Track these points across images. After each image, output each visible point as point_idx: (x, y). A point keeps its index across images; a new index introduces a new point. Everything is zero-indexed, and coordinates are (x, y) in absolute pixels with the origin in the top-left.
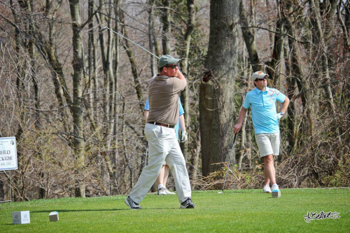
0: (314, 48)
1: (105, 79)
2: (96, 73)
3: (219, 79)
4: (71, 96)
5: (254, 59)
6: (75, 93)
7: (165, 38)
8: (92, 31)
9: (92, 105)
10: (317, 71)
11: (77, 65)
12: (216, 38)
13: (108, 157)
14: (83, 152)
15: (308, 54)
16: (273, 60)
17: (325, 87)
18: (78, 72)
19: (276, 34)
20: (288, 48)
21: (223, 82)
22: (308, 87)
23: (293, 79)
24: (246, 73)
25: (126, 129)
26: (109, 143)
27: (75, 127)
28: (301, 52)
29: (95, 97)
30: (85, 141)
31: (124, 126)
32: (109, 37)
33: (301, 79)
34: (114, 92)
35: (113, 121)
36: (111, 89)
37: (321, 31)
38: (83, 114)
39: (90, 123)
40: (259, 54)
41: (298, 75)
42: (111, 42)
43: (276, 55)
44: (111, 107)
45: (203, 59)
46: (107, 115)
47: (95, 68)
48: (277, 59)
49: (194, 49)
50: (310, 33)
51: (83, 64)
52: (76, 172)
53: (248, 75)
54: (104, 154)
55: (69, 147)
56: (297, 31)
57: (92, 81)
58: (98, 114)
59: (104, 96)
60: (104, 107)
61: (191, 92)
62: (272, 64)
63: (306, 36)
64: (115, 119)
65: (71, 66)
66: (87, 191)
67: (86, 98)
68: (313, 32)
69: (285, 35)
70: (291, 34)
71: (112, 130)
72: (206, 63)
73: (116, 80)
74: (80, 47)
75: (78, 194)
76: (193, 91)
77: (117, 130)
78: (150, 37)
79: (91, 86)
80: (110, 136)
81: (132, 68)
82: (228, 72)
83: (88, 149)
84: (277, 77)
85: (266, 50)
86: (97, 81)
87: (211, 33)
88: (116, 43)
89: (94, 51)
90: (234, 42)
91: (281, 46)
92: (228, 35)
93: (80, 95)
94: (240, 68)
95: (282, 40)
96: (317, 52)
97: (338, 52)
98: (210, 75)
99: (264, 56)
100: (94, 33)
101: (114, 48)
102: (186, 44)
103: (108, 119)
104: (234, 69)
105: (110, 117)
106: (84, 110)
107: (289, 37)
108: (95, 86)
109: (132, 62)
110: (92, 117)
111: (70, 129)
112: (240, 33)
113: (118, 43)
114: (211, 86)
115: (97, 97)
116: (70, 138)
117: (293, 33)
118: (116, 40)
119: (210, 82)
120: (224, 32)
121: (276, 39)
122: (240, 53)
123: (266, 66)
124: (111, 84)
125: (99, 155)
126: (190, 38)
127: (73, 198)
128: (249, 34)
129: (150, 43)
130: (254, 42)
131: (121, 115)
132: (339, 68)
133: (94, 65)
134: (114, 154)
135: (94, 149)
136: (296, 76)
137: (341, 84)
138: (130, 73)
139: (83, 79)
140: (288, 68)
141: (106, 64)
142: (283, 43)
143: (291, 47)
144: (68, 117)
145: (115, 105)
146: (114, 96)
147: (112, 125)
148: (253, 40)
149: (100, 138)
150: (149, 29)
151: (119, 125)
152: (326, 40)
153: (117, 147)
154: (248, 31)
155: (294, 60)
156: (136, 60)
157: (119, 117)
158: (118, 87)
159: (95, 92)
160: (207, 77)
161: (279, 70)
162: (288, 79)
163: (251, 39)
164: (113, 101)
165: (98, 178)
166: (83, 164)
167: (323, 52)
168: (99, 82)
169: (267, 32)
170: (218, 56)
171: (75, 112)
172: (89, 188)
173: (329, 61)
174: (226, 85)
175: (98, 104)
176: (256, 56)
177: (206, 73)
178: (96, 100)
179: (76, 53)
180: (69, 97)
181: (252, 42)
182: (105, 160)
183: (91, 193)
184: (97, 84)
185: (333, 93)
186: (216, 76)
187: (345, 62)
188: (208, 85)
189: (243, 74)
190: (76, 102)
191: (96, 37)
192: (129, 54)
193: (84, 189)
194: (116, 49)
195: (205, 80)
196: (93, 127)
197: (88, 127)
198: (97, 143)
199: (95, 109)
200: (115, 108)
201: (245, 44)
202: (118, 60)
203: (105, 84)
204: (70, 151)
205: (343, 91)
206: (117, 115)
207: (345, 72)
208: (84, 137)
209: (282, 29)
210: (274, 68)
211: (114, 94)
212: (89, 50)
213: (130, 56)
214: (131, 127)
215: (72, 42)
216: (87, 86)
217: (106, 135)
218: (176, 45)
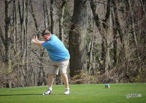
0: (127, 13)
1: (21, 29)
2: (17, 25)
3: (78, 28)
4: (4, 37)
5: (96, 18)
6: (6, 36)
7: (51, 7)
8: (15, 4)
9: (15, 42)
10: (128, 25)
11: (7, 21)
12: (77, 8)
13: (22, 68)
14: (10, 65)
15: (123, 16)
16: (106, 19)
17: (132, 33)
18: (7, 25)
19: (107, 5)
20: (113, 13)
21: (81, 30)
22: (123, 32)
23: (116, 28)
24: (92, 26)
25: (32, 54)
26: (23, 60)
27: (6, 53)
28: (120, 15)
29: (16, 38)
30: (11, 60)
31: (31, 52)
32: (23, 7)
33: (120, 28)
34: (26, 35)
35: (25, 49)
36: (24, 34)
37: (130, 4)
38: (10, 46)
39: (13, 50)
40: (99, 16)
41: (118, 26)
42: (24, 10)
43: (107, 16)
44: (24, 43)
45: (71, 18)
46: (23, 47)
47: (16, 23)
48: (108, 18)
49: (67, 13)
50: (124, 5)
51: (10, 21)
52: (7, 75)
53: (94, 26)
54: (21, 66)
55: (3, 63)
56: (117, 4)
57: (15, 29)
58: (18, 46)
59: (21, 37)
60: (21, 43)
61: (65, 35)
62: (105, 21)
63: (123, 7)
64: (26, 48)
65: (4, 22)
66: (12, 85)
67: (12, 38)
68: (126, 5)
69: (112, 7)
70: (115, 6)
71: (25, 54)
72: (72, 21)
73: (27, 29)
74: (9, 13)
75: (8, 86)
76: (65, 34)
77: (27, 54)
78: (44, 7)
79: (14, 32)
80: (24, 58)
81: (35, 23)
82: (83, 25)
83: (13, 63)
84: (108, 28)
85: (103, 14)
86: (17, 29)
87: (75, 5)
88: (27, 10)
89: (16, 15)
90: (86, 10)
91: (110, 12)
92: (83, 7)
93: (9, 36)
94: (89, 23)
95: (110, 9)
96: (128, 15)
97: (139, 15)
98: (74, 26)
99: (101, 17)
100: (16, 5)
101: (26, 13)
102: (62, 11)
103: (23, 49)
104: (86, 23)
105: (24, 47)
106: (11, 44)
107: (114, 7)
108: (16, 32)
109: (35, 20)
110: (15, 47)
111: (4, 53)
112: (90, 5)
113: (28, 11)
114: (74, 32)
115: (17, 37)
116: (4, 58)
117: (116, 5)
118: (27, 9)
119: (74, 30)
120: (81, 5)
121: (108, 8)
122: (89, 15)
123: (102, 22)
124: (24, 31)
125: (18, 67)
126: (64, 8)
127: (5, 88)
128: (94, 5)
129: (44, 10)
130: (97, 10)
131: (30, 47)
132: (139, 23)
133: (16, 21)
134: (26, 66)
135: (15, 64)
136: (117, 27)
137: (141, 31)
138: (34, 25)
139: (10, 28)
140: (113, 23)
141: (22, 21)
142: (111, 10)
143: (115, 12)
144: (2, 48)
145: (26, 41)
146: (26, 37)
147: (25, 52)
148: (96, 9)
149: (19, 58)
150: (44, 3)
151: (28, 51)
152: (132, 9)
153: (27, 63)
154: (93, 4)
155: (116, 19)
156: (37, 19)
157: (29, 48)
158: (28, 32)
159: (16, 35)
160: (73, 27)
161: (109, 24)
162: (114, 29)
163: (95, 8)
164: (25, 40)
165: (18, 78)
166: (10, 71)
167: (131, 15)
168: (18, 30)
169: (103, 5)
170: (78, 17)
171: (6, 45)
172: (13, 83)
173: (134, 19)
174: (82, 31)
175: (18, 41)
176: (97, 16)
177: (72, 25)
178: (17, 39)
179: (6, 15)
180: (3, 38)
181: (95, 10)
182: (22, 69)
183: (14, 86)
184: (17, 31)
185: (136, 35)
186: (77, 27)
187: (142, 20)
188: (73, 31)
189: (91, 26)
190: (7, 40)
191: (17, 7)
192: (33, 16)
193: (11, 84)
194: (27, 13)
195: (72, 29)
196: (15, 53)
197: (13, 53)
198: (17, 61)
199: (16, 44)
200: (26, 43)
201: (92, 11)
202: (28, 19)
203: (22, 31)
204: (4, 65)
205: (141, 34)
206: (27, 47)
207: (142, 25)
208: (11, 58)
209: (111, 3)
210: (106, 23)
211: (26, 36)
212: (13, 14)
213: (34, 17)
214: (34, 53)
215: (5, 10)
216: (12, 32)
217: (22, 57)
218: (57, 11)
